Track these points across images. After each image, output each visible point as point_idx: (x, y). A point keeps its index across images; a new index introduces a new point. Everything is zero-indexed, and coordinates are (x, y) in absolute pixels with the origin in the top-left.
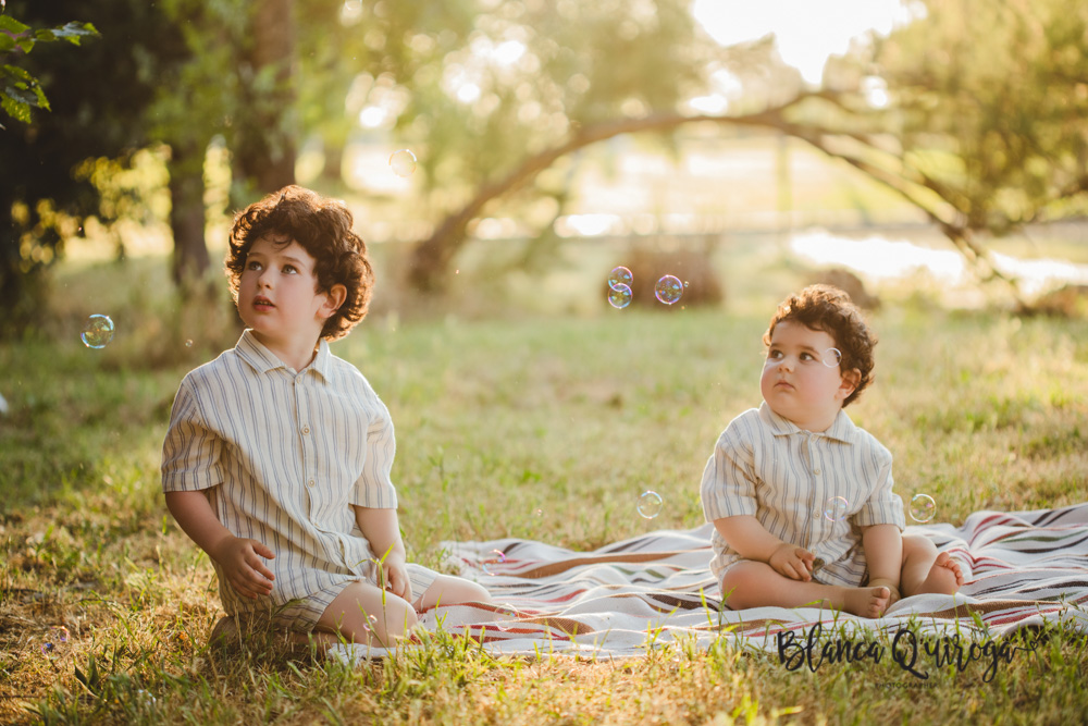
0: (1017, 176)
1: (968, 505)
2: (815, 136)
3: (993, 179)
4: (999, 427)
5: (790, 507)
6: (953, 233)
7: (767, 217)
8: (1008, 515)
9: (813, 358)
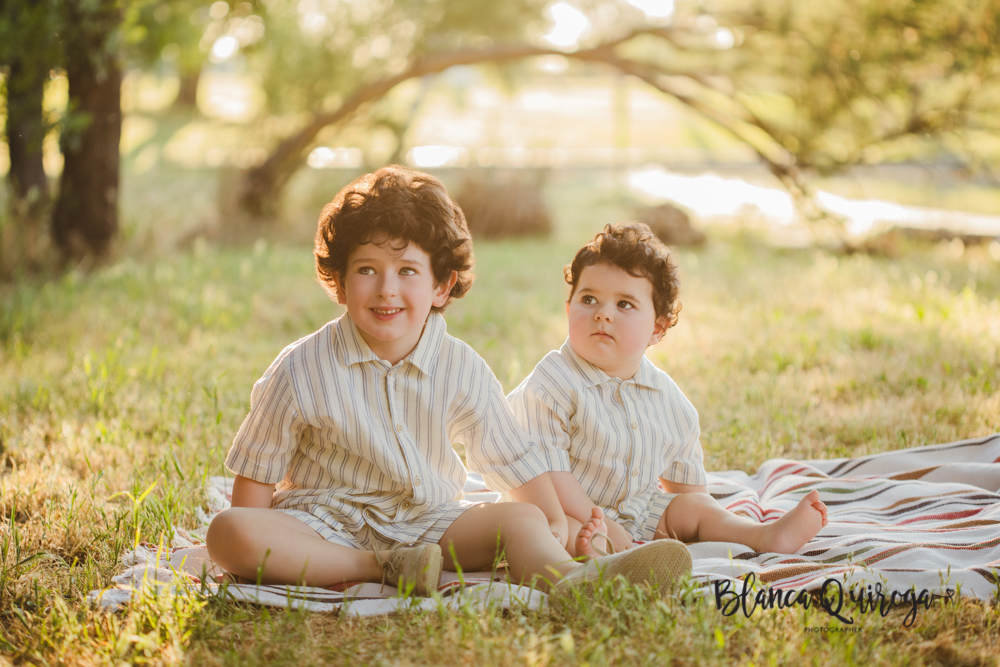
0: (843, 118)
1: (764, 452)
2: (649, 74)
3: (822, 120)
4: (805, 368)
5: (608, 463)
6: (780, 171)
7: (606, 153)
8: (802, 464)
9: (633, 306)
